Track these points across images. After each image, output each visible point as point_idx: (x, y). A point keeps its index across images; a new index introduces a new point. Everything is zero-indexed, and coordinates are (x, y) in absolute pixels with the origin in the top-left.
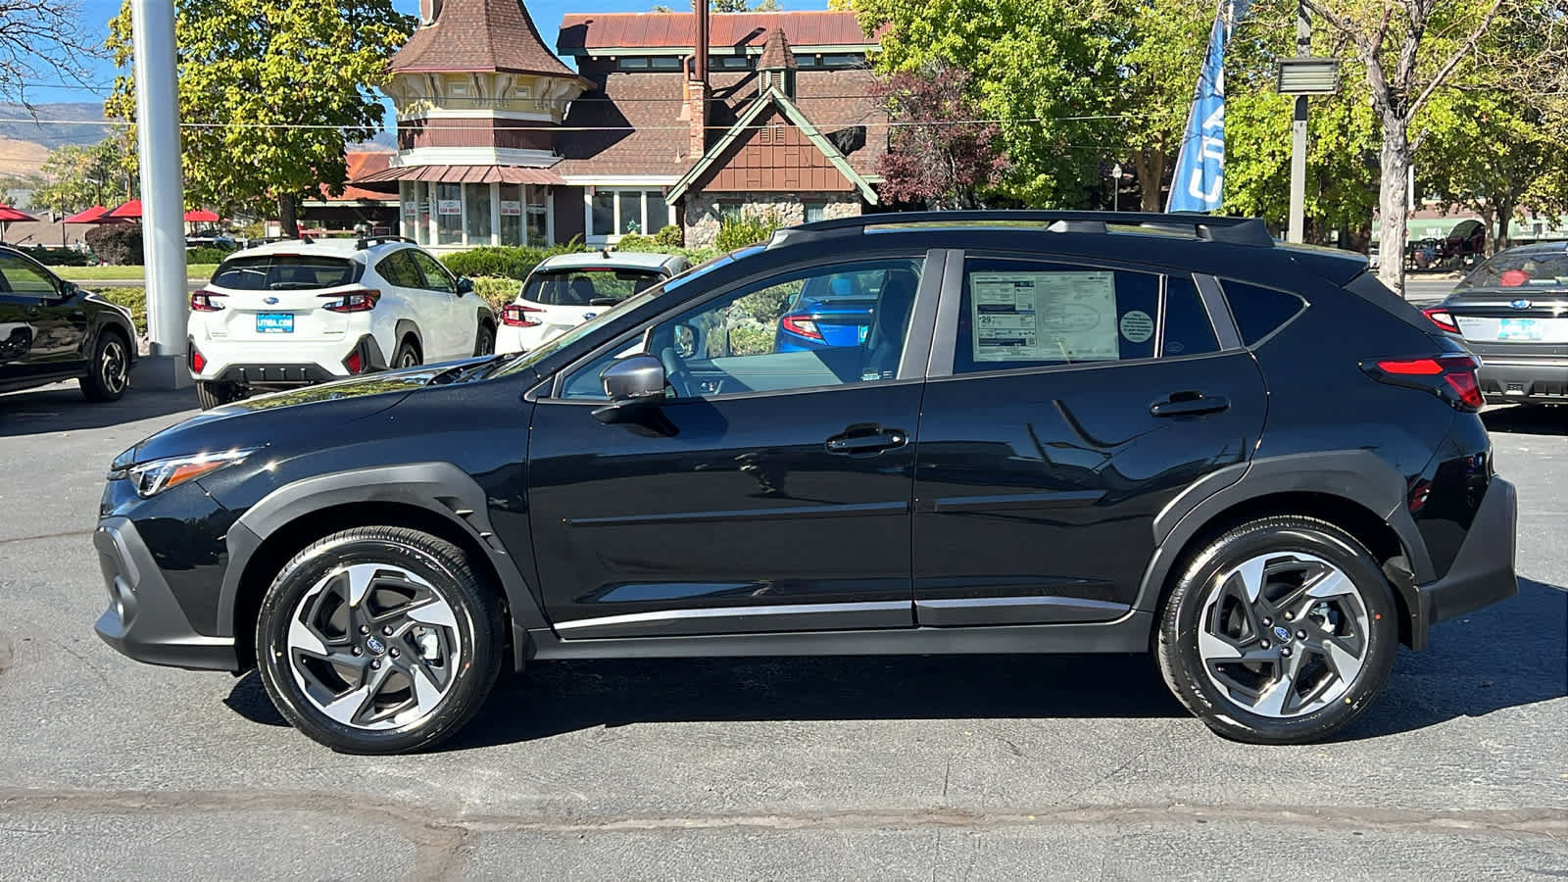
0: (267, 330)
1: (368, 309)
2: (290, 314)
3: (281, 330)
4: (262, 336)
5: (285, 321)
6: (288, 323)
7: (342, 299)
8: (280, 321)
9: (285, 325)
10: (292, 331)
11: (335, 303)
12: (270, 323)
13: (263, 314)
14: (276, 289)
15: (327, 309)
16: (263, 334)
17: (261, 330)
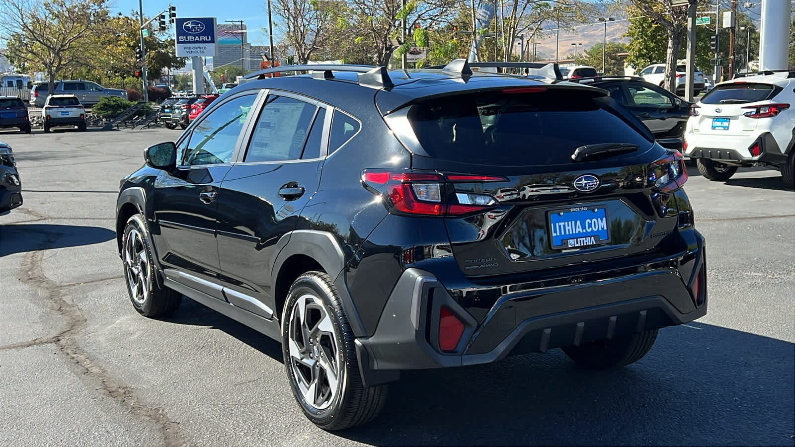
0: (717, 128)
1: (770, 116)
2: (728, 119)
3: (723, 129)
4: (714, 132)
5: (725, 123)
6: (726, 124)
7: (755, 110)
8: (723, 123)
9: (725, 125)
10: (728, 129)
11: (751, 112)
12: (719, 124)
13: (716, 118)
14: (723, 103)
15: (745, 116)
16: (714, 130)
17: (714, 128)
